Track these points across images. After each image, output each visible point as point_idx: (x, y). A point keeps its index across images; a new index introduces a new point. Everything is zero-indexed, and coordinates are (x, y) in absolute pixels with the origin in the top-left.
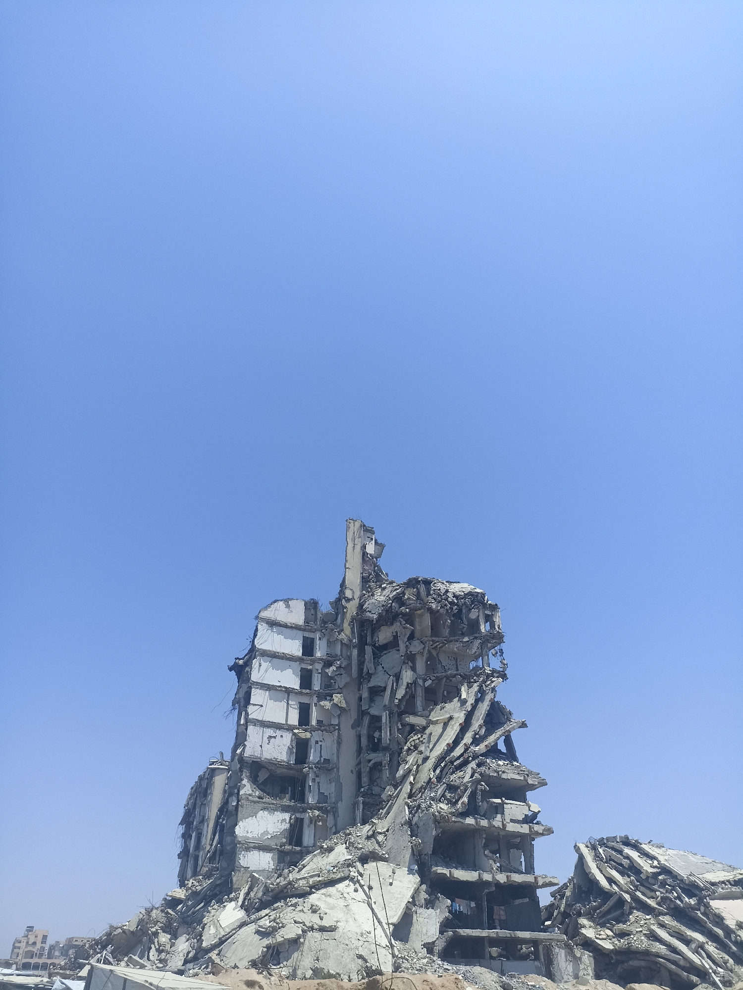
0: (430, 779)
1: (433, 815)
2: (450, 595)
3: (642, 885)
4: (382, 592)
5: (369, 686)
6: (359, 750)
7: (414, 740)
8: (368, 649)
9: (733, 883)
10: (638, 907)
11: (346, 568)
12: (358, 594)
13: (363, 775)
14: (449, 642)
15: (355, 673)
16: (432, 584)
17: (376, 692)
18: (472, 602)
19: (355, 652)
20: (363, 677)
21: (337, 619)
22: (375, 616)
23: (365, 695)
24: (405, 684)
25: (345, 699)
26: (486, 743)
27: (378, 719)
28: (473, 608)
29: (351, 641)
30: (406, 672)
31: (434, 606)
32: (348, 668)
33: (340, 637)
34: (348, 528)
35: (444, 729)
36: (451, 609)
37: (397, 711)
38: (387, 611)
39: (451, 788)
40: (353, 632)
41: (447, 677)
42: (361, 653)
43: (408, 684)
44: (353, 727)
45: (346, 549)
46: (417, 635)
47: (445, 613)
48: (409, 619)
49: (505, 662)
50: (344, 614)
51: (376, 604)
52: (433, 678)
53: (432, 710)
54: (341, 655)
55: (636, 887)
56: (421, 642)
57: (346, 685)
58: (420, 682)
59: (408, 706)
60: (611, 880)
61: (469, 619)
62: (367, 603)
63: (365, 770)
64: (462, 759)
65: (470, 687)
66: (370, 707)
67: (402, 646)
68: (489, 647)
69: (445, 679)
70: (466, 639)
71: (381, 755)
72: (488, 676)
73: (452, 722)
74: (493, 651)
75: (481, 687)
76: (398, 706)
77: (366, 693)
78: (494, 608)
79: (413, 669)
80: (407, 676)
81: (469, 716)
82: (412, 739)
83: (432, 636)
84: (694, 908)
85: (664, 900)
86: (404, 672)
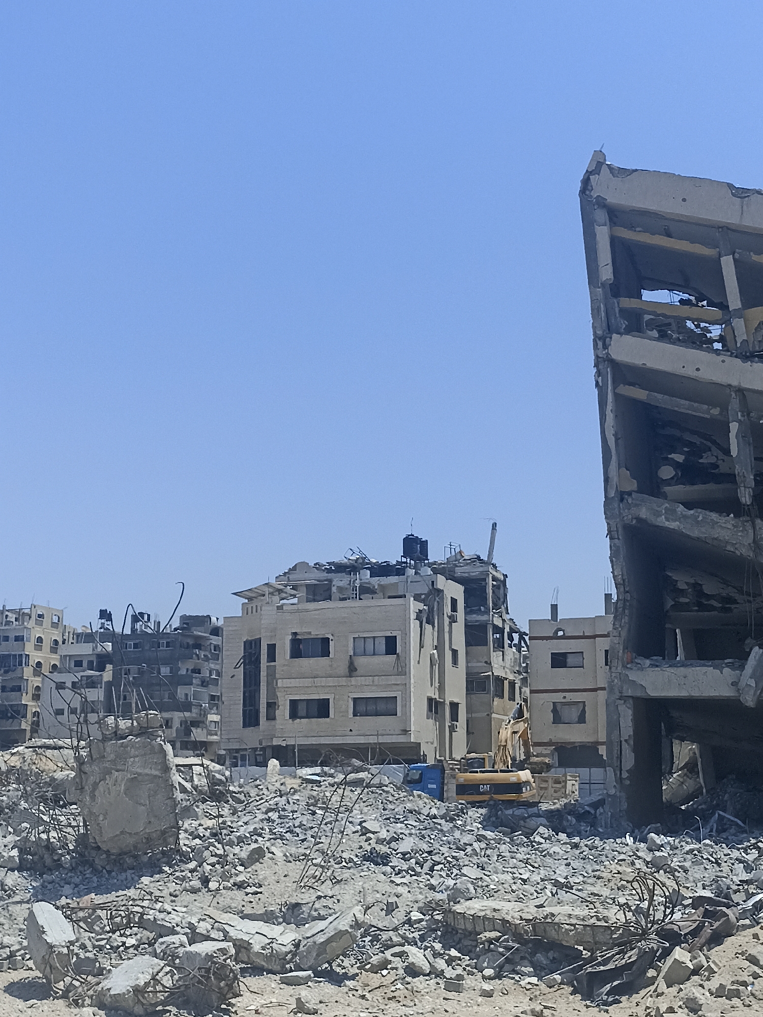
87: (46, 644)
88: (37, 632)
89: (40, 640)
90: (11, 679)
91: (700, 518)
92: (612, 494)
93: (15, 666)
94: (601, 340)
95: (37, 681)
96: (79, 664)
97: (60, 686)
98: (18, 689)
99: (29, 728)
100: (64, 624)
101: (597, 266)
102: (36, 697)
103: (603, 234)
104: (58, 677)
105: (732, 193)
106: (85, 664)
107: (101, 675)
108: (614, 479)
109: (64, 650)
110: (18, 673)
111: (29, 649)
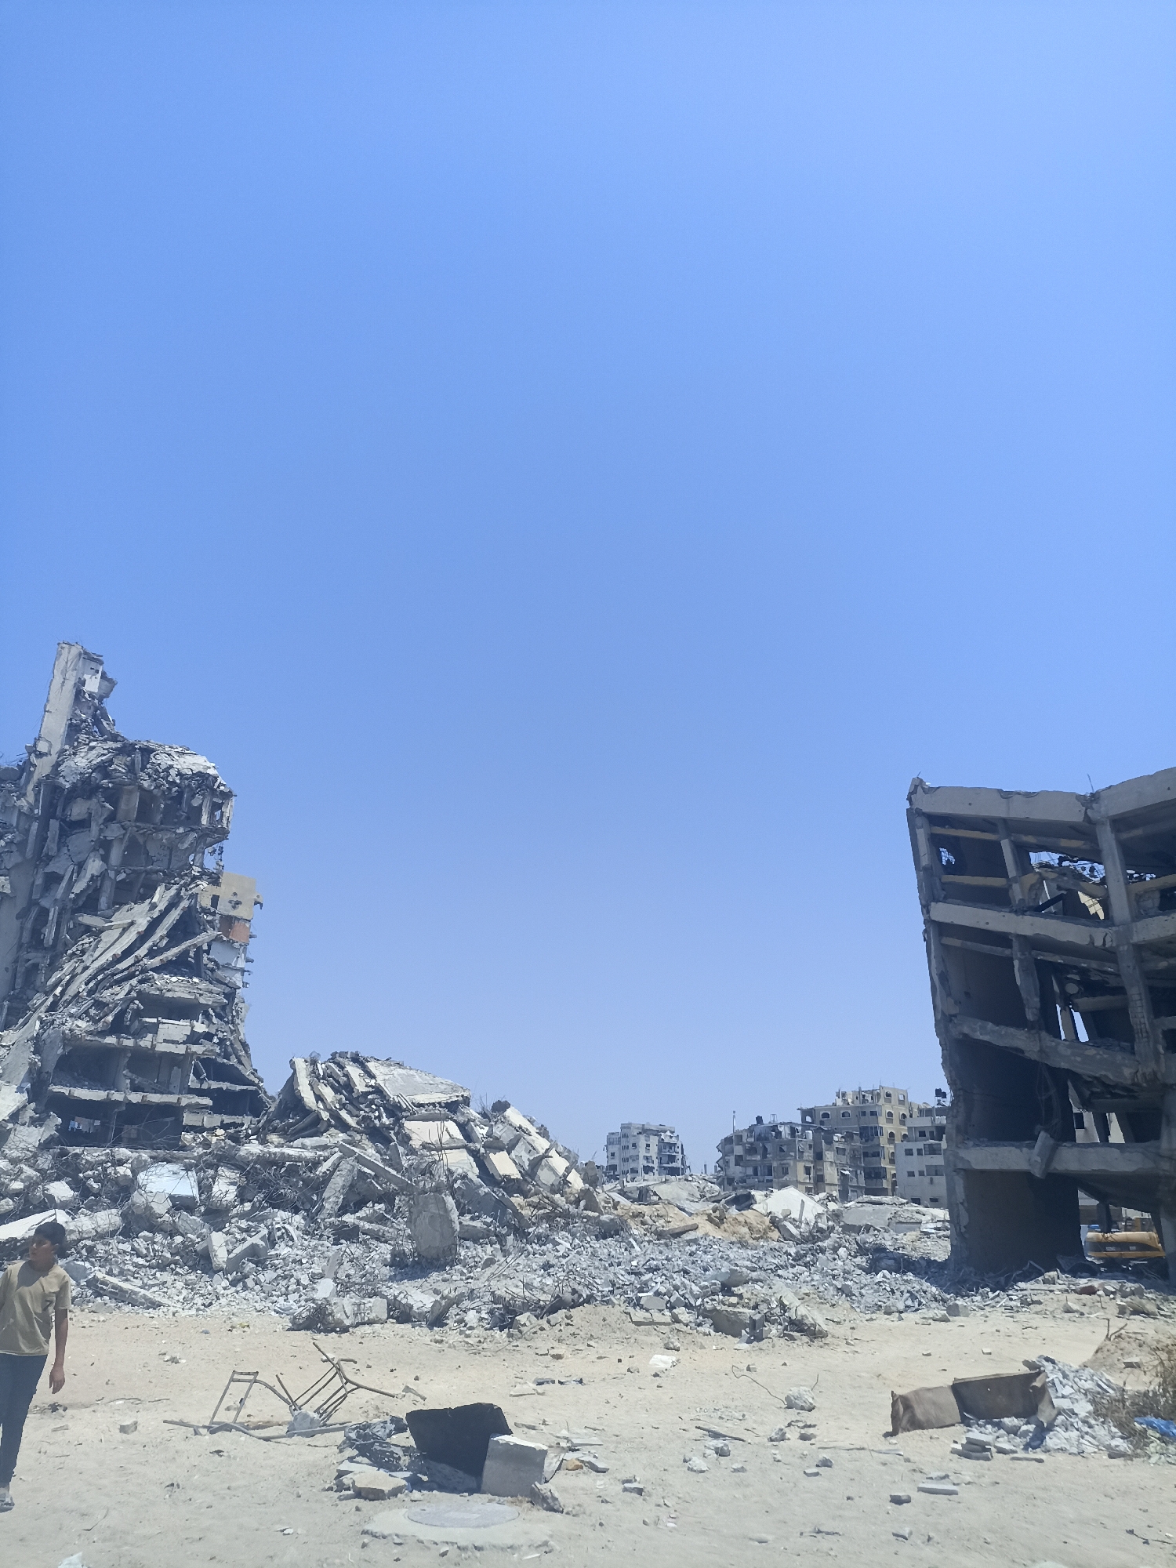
0: (79, 992)
1: (63, 1033)
2: (173, 772)
3: (351, 1103)
4: (87, 753)
5: (46, 871)
6: (20, 946)
7: (83, 944)
8: (54, 824)
9: (443, 1105)
10: (338, 1125)
11: (45, 711)
12: (57, 747)
13: (18, 975)
14: (157, 830)
15: (30, 853)
16: (152, 756)
17: (53, 879)
18: (199, 786)
19: (35, 826)
20: (42, 858)
21: (20, 778)
22: (68, 786)
23: (39, 881)
24: (88, 876)
25: (10, 883)
26: (161, 957)
27: (47, 911)
28: (198, 793)
29: (31, 810)
30: (94, 861)
31: (146, 784)
32: (22, 846)
33: (19, 803)
34: (59, 654)
35: (121, 935)
36: (169, 789)
37: (71, 908)
38: (83, 782)
39: (99, 1005)
40: (37, 800)
41: (148, 873)
42: (44, 828)
43: (93, 876)
44: (18, 917)
45: (51, 684)
46: (120, 815)
47: (159, 794)
48: (113, 796)
49: (222, 864)
50: (31, 774)
51: (73, 769)
52: (128, 872)
53: (118, 909)
54: (17, 827)
55: (343, 1106)
56: (122, 826)
57: (16, 866)
58: (112, 874)
59: (89, 902)
60: (319, 1098)
61: (190, 805)
62: (64, 765)
63: (21, 970)
64: (126, 973)
65: (167, 889)
66: (41, 897)
67: (94, 828)
68: (208, 842)
69: (144, 875)
70: (181, 830)
71: (40, 955)
72: (194, 878)
73: (132, 929)
74: (210, 849)
75: (179, 890)
76: (74, 901)
77: (41, 879)
78: (227, 796)
79: (105, 859)
80: (94, 866)
81: (154, 925)
82: (80, 943)
83: (137, 820)
84: (388, 1128)
85: (366, 1119)
86: (91, 861)
87: (896, 1119)
88: (887, 1109)
89: (890, 1114)
90: (872, 1146)
91: (1003, 1033)
92: (939, 1017)
93: (872, 1135)
94: (926, 908)
95: (890, 1148)
96: (922, 1134)
97: (909, 1152)
98: (877, 1155)
99: (890, 1187)
100: (910, 1101)
101: (919, 856)
102: (892, 1162)
103: (921, 834)
104: (909, 1145)
105: (1001, 796)
106: (928, 1134)
107: (940, 1144)
108: (940, 1007)
109: (909, 1122)
110: (875, 1142)
111: (882, 1122)
